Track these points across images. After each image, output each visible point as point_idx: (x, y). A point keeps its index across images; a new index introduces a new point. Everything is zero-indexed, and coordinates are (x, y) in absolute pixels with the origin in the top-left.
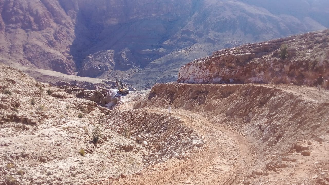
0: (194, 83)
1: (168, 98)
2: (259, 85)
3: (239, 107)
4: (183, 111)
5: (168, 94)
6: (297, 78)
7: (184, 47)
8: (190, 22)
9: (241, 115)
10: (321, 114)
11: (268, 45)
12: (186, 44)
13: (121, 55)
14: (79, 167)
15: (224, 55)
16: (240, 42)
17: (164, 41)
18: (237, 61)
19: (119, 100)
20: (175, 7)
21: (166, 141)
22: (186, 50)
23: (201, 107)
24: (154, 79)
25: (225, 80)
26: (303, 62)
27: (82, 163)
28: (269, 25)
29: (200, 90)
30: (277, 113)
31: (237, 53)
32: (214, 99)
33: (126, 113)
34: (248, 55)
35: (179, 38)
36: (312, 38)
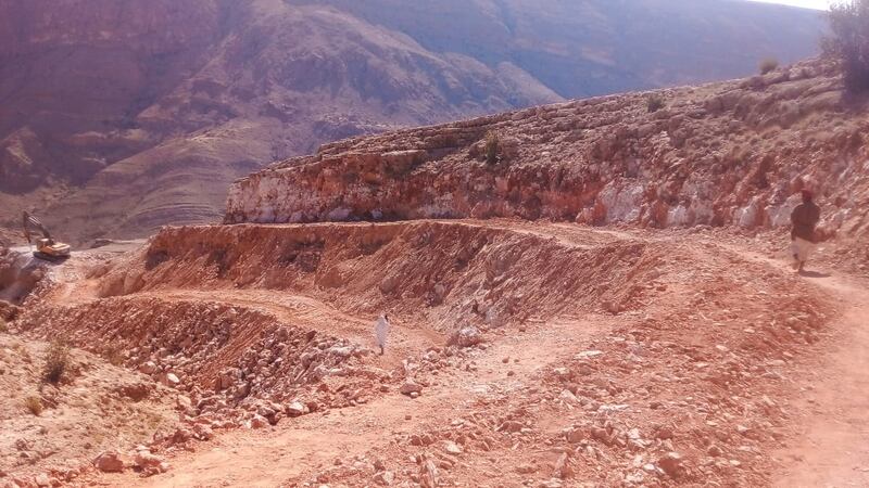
0: (275, 222)
1: (209, 263)
2: (450, 222)
3: (409, 274)
4: (262, 291)
5: (206, 252)
6: (527, 205)
7: (201, 127)
8: (216, 61)
9: (417, 291)
10: (605, 269)
11: (454, 132)
12: (206, 118)
13: (9, 148)
14: (39, 443)
15: (351, 153)
16: (352, 118)
17: (141, 109)
18: (388, 169)
19: (43, 276)
20: (168, 16)
21: (237, 366)
22: (208, 136)
23: (311, 280)
24: (117, 217)
25: (360, 213)
26: (535, 170)
27: (43, 432)
28: (420, 77)
29: (300, 239)
30: (508, 277)
31: (386, 151)
32: (341, 259)
33: (86, 309)
34: (412, 154)
35: (186, 101)
36: (548, 120)
